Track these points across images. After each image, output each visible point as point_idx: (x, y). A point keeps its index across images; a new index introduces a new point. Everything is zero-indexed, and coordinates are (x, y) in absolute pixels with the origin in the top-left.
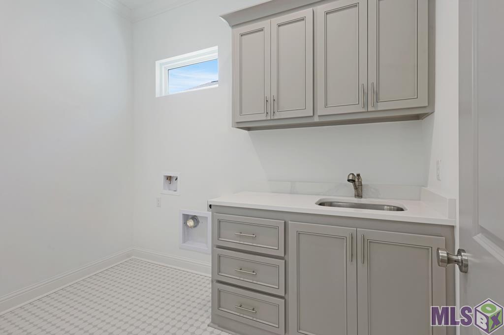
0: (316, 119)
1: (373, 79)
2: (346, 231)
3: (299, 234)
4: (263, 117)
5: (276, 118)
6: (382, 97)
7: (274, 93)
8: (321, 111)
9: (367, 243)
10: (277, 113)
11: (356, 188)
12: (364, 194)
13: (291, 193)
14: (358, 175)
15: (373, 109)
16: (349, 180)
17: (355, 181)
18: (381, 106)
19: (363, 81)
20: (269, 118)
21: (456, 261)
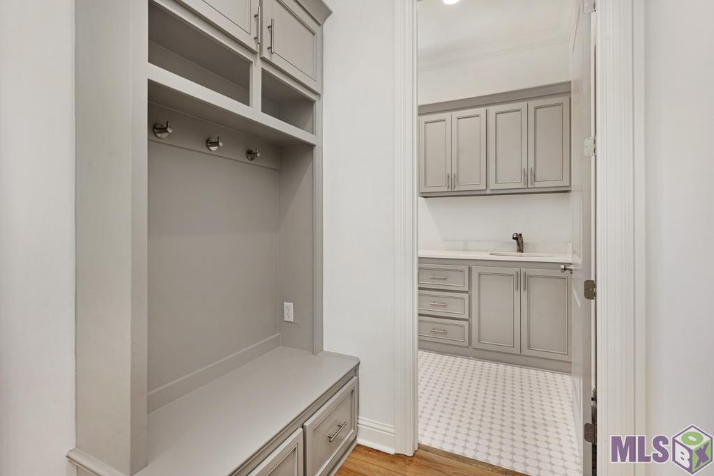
0: (489, 192)
1: (531, 165)
2: (513, 271)
3: (480, 274)
4: (445, 189)
5: (456, 190)
6: (538, 178)
7: (454, 171)
8: (493, 186)
9: (528, 277)
10: (457, 187)
11: (518, 244)
12: (524, 250)
13: (464, 250)
14: (520, 235)
15: (532, 186)
16: (514, 238)
17: (518, 238)
18: (537, 185)
19: (524, 166)
20: (450, 190)
21: (568, 269)
